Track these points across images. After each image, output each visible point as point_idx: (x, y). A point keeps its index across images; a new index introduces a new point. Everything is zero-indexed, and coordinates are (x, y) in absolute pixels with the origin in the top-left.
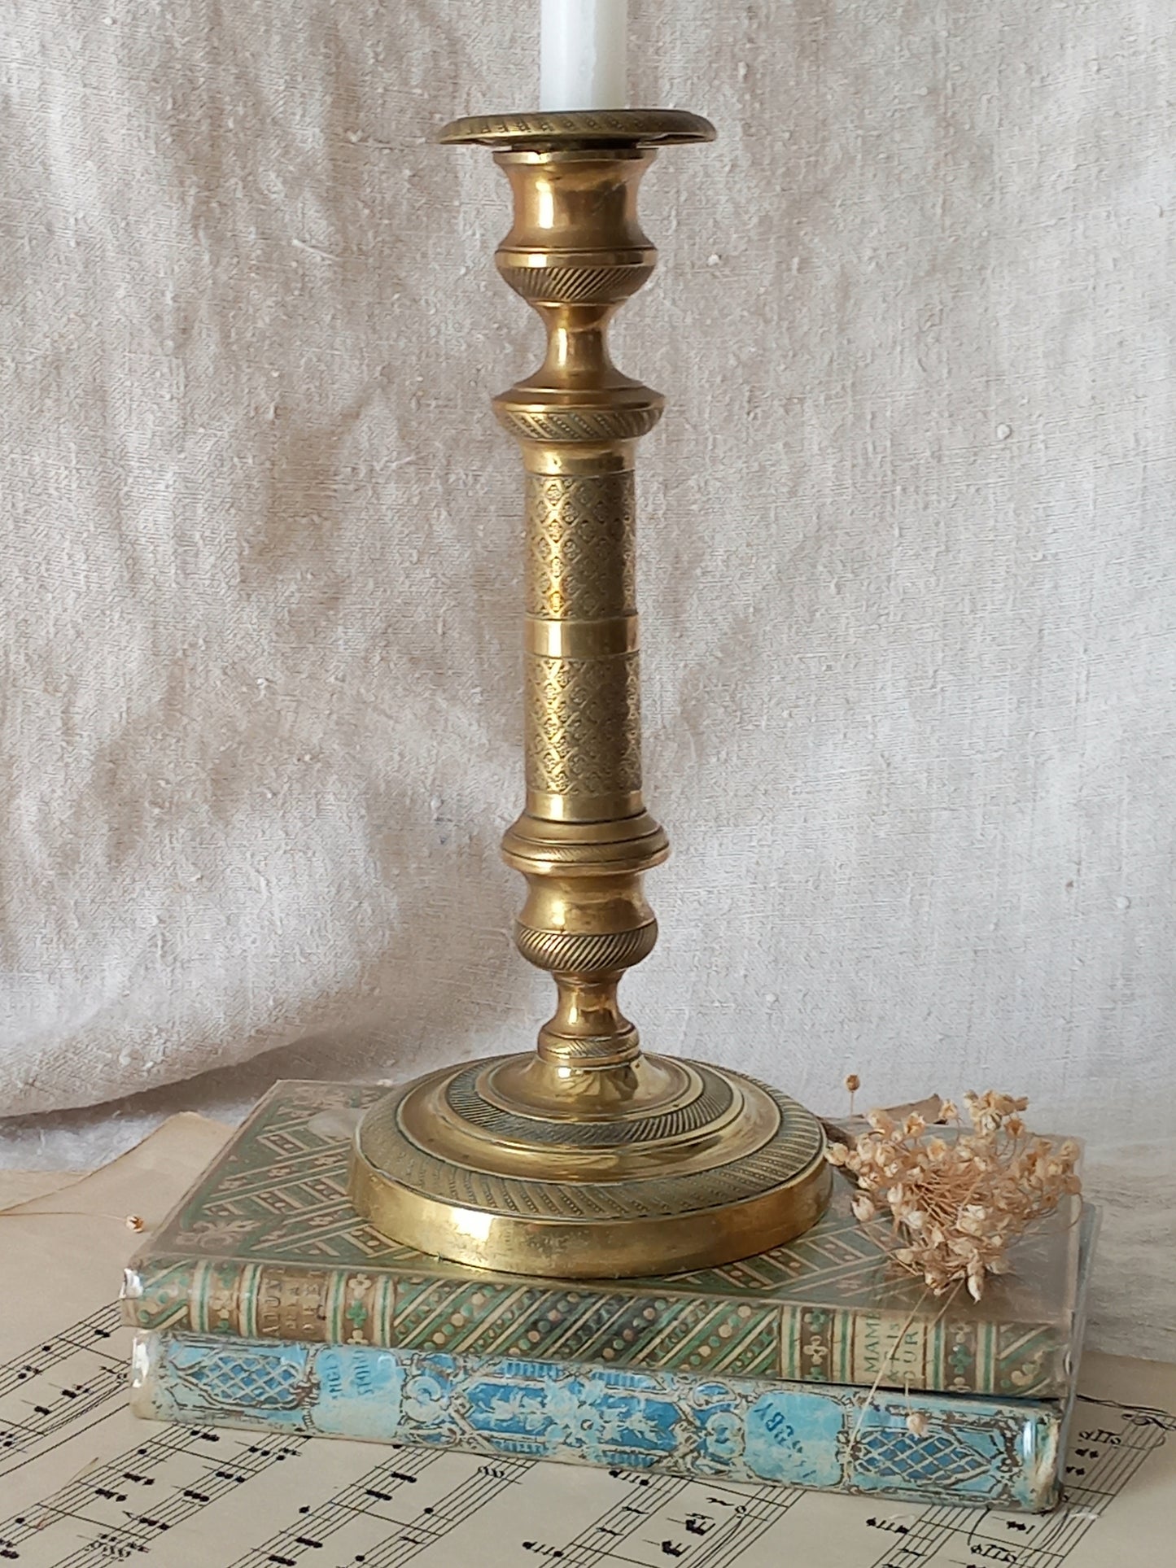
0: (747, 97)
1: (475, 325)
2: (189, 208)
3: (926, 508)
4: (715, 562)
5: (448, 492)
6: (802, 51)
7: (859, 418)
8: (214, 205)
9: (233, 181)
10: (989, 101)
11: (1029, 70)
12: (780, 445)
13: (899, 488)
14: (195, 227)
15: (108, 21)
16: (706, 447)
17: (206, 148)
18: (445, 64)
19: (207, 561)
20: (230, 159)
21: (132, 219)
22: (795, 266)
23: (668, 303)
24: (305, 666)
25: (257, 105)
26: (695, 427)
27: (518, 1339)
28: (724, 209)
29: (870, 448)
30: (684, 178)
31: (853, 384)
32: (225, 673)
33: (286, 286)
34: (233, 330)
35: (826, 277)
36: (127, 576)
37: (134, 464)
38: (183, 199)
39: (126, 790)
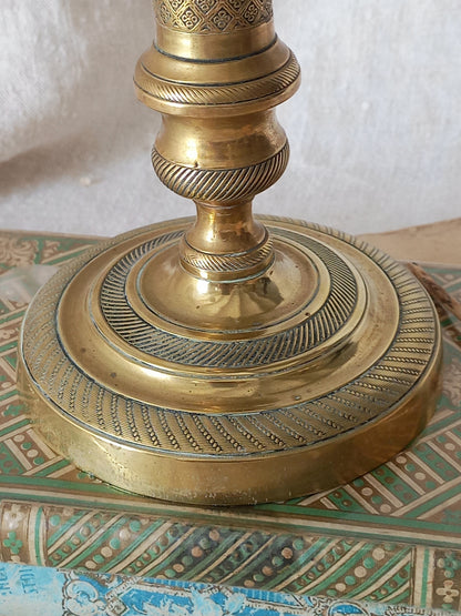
27: (165, 569)
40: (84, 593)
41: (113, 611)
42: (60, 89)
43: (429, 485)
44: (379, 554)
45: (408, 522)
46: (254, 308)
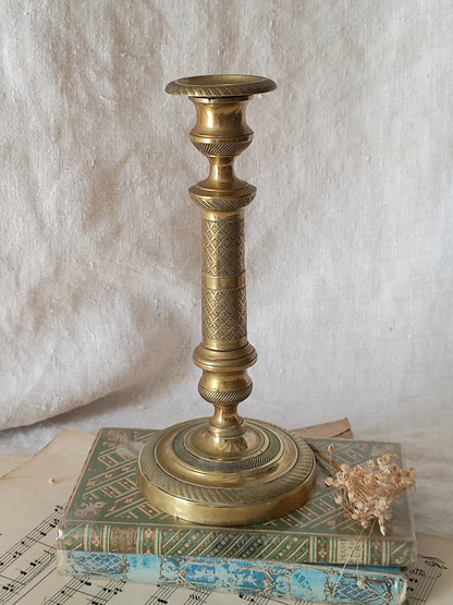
0: (273, 34)
1: (170, 125)
2: (59, 86)
3: (338, 187)
5: (161, 189)
6: (294, 15)
7: (313, 154)
8: (69, 84)
9: (76, 74)
10: (364, 32)
11: (379, 21)
12: (284, 166)
13: (328, 181)
14: (62, 93)
15: (25, 14)
16: (257, 167)
17: (65, 63)
18: (157, 24)
19: (70, 221)
20: (75, 66)
22: (290, 98)
24: (108, 258)
25: (85, 44)
26: (253, 159)
29: (318, 165)
31: (312, 142)
32: (77, 261)
33: (98, 114)
34: (77, 132)
35: (302, 101)
36: (39, 227)
37: (40, 184)
38: (57, 82)
39: (40, 304)
40: (170, 567)
41: (182, 575)
42: (131, 361)
43: (313, 517)
44: (296, 539)
45: (307, 529)
46: (237, 450)
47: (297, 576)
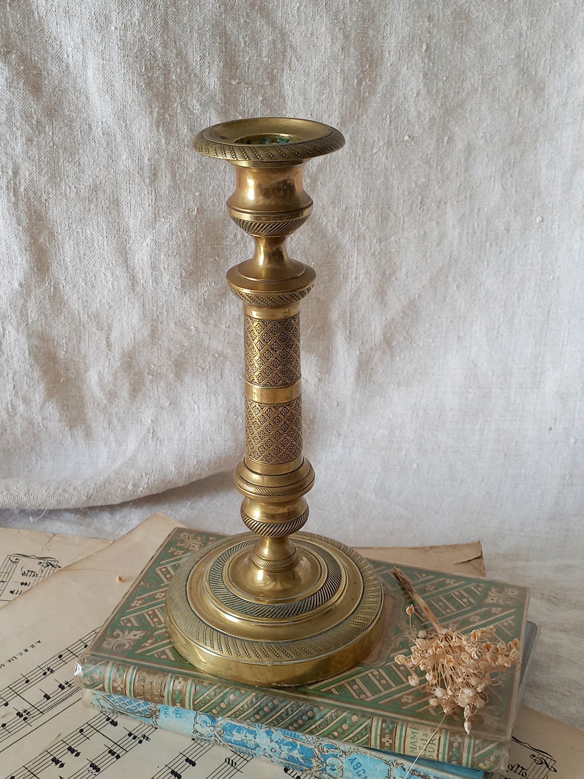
0: (426, 60)
2: (155, 118)
3: (500, 253)
4: (401, 274)
6: (455, 36)
7: (472, 211)
8: (167, 116)
9: (175, 104)
10: (545, 61)
11: (566, 46)
12: (434, 223)
13: (488, 244)
14: (158, 127)
15: (113, 28)
16: (400, 223)
17: (162, 89)
18: (279, 45)
19: (166, 278)
20: (174, 93)
21: (128, 122)
22: (445, 141)
23: (384, 159)
24: (212, 322)
25: (186, 69)
26: (395, 214)
28: (413, 114)
29: (476, 224)
30: (394, 99)
31: (470, 195)
32: (176, 324)
34: (177, 174)
35: (460, 145)
36: (130, 284)
37: (132, 234)
38: (151, 113)
39: (136, 369)
40: (205, 721)
41: (218, 733)
42: (236, 440)
43: (387, 686)
44: (355, 718)
45: (373, 704)
47: (352, 761)
